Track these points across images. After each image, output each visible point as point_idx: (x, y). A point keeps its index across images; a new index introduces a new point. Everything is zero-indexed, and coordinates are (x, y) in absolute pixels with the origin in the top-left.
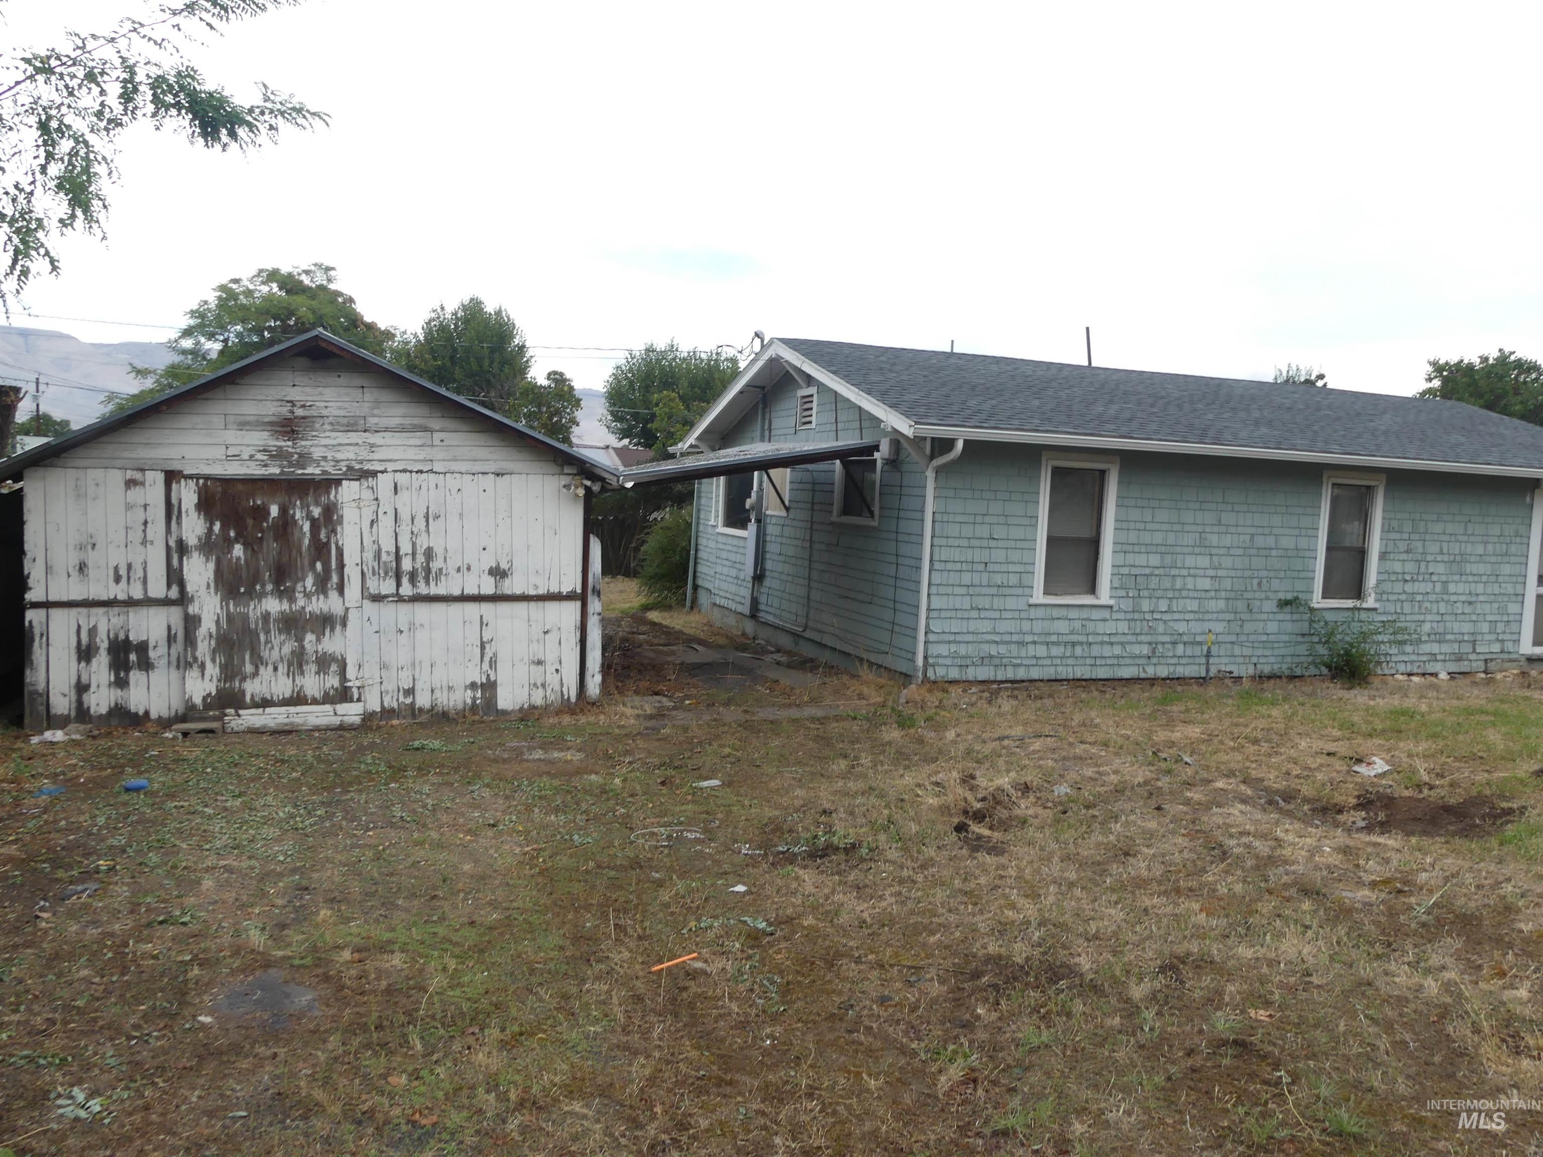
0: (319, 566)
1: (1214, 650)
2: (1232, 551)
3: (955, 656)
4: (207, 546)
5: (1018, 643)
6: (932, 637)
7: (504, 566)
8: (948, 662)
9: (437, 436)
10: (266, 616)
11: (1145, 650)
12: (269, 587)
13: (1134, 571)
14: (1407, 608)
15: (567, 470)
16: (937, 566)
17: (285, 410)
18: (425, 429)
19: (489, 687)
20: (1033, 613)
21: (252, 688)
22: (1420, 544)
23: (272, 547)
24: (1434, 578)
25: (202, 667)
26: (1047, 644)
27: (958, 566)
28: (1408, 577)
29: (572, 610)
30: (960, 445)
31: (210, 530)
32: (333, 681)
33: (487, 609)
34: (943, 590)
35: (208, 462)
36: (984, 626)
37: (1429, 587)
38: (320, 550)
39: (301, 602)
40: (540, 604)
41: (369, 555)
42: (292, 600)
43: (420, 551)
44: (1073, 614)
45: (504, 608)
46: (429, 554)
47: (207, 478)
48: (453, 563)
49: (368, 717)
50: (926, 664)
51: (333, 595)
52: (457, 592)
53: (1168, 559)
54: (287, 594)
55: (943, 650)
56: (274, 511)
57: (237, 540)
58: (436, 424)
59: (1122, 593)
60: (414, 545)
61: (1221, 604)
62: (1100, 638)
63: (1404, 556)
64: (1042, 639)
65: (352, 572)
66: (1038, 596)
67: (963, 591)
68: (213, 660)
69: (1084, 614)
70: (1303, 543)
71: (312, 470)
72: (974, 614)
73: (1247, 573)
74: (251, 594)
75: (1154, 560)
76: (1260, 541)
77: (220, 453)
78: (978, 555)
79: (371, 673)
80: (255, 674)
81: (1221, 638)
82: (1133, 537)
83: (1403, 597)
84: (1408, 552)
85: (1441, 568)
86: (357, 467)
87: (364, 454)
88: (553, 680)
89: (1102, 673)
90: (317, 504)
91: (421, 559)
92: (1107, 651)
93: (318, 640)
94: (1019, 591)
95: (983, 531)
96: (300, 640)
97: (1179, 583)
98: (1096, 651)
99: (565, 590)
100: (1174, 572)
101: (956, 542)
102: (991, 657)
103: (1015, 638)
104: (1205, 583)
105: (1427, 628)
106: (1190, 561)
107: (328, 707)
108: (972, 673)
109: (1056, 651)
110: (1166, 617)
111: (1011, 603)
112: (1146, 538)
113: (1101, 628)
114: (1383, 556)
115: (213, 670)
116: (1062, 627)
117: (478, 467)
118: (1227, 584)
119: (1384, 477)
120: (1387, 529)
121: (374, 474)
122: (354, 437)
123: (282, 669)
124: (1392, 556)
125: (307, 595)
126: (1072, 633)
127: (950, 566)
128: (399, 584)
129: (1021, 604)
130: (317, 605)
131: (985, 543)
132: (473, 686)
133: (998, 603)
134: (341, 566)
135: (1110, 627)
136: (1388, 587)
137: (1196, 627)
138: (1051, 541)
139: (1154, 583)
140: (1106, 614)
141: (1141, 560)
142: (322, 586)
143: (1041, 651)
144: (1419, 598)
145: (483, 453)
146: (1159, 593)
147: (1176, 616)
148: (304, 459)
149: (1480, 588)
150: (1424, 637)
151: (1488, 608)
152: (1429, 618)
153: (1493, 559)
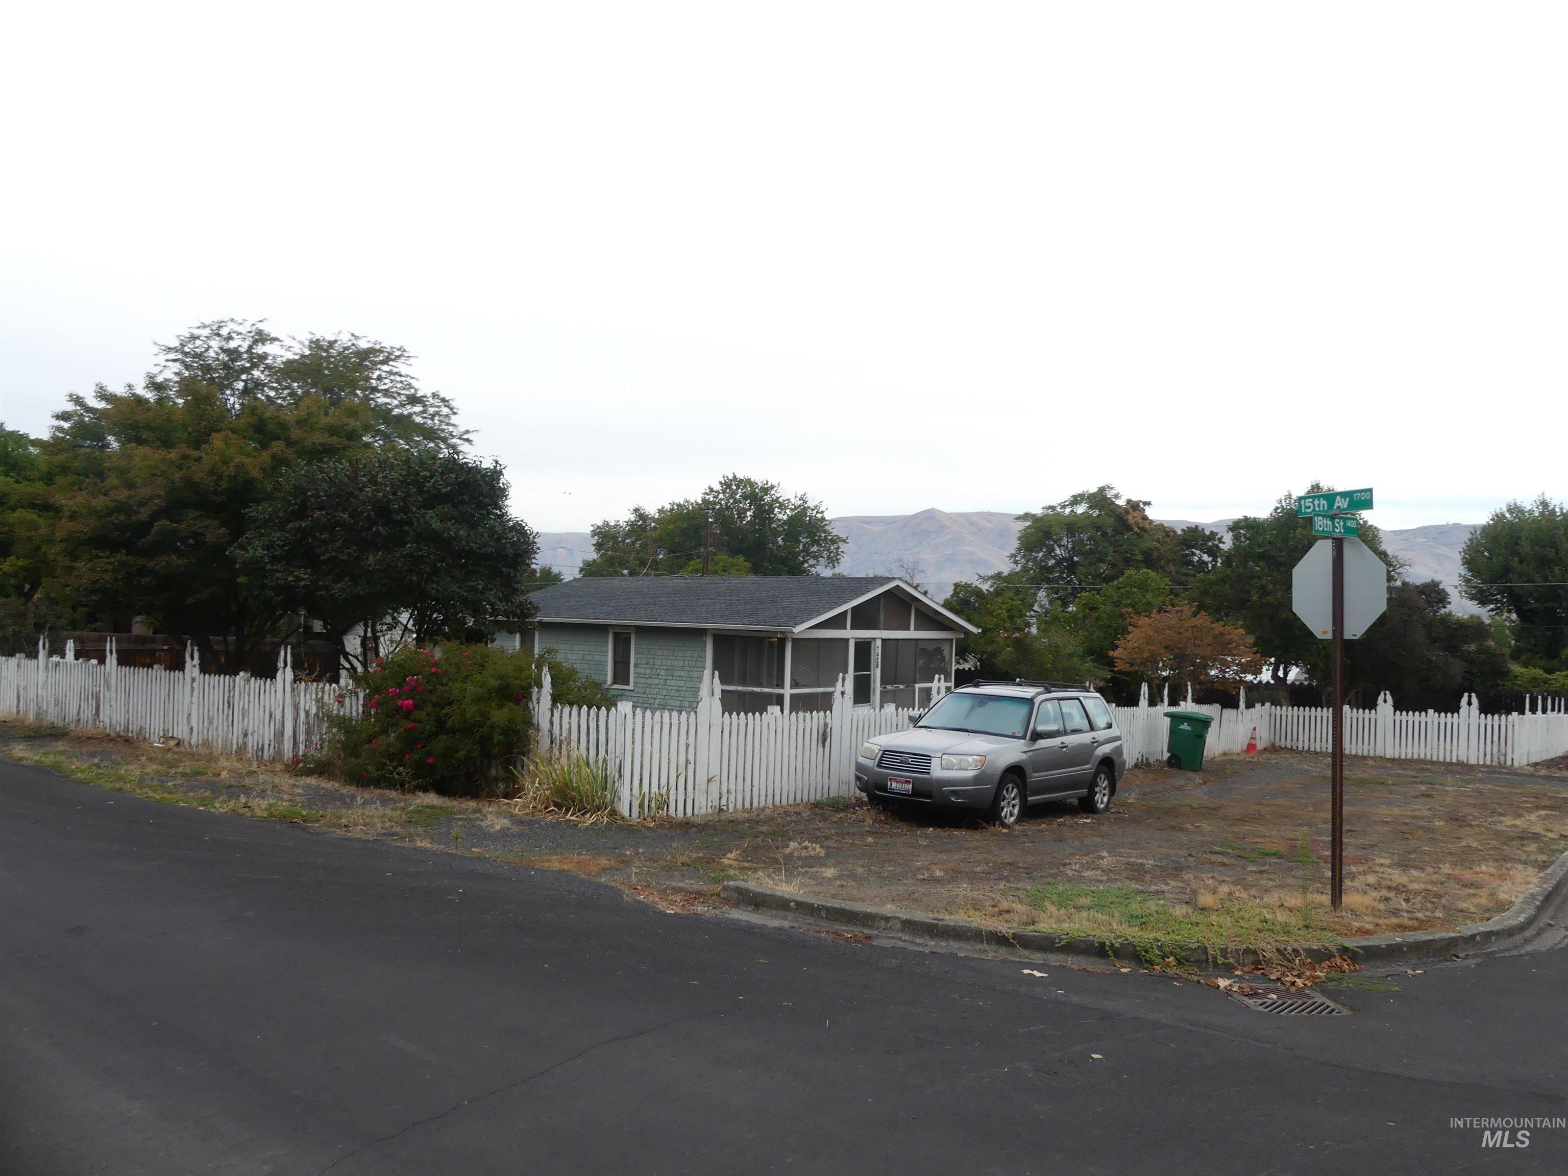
14: (648, 691)
22: (652, 660)
24: (660, 677)
37: (656, 681)
63: (645, 666)
70: (603, 658)
76: (587, 657)
83: (646, 685)
84: (647, 664)
85: (663, 672)
105: (657, 701)
114: (636, 665)
119: (634, 629)
120: (637, 653)
124: (640, 666)
136: (640, 680)
144: (653, 686)
149: (682, 684)
150: (657, 706)
151: (687, 694)
152: (658, 697)
153: (688, 669)
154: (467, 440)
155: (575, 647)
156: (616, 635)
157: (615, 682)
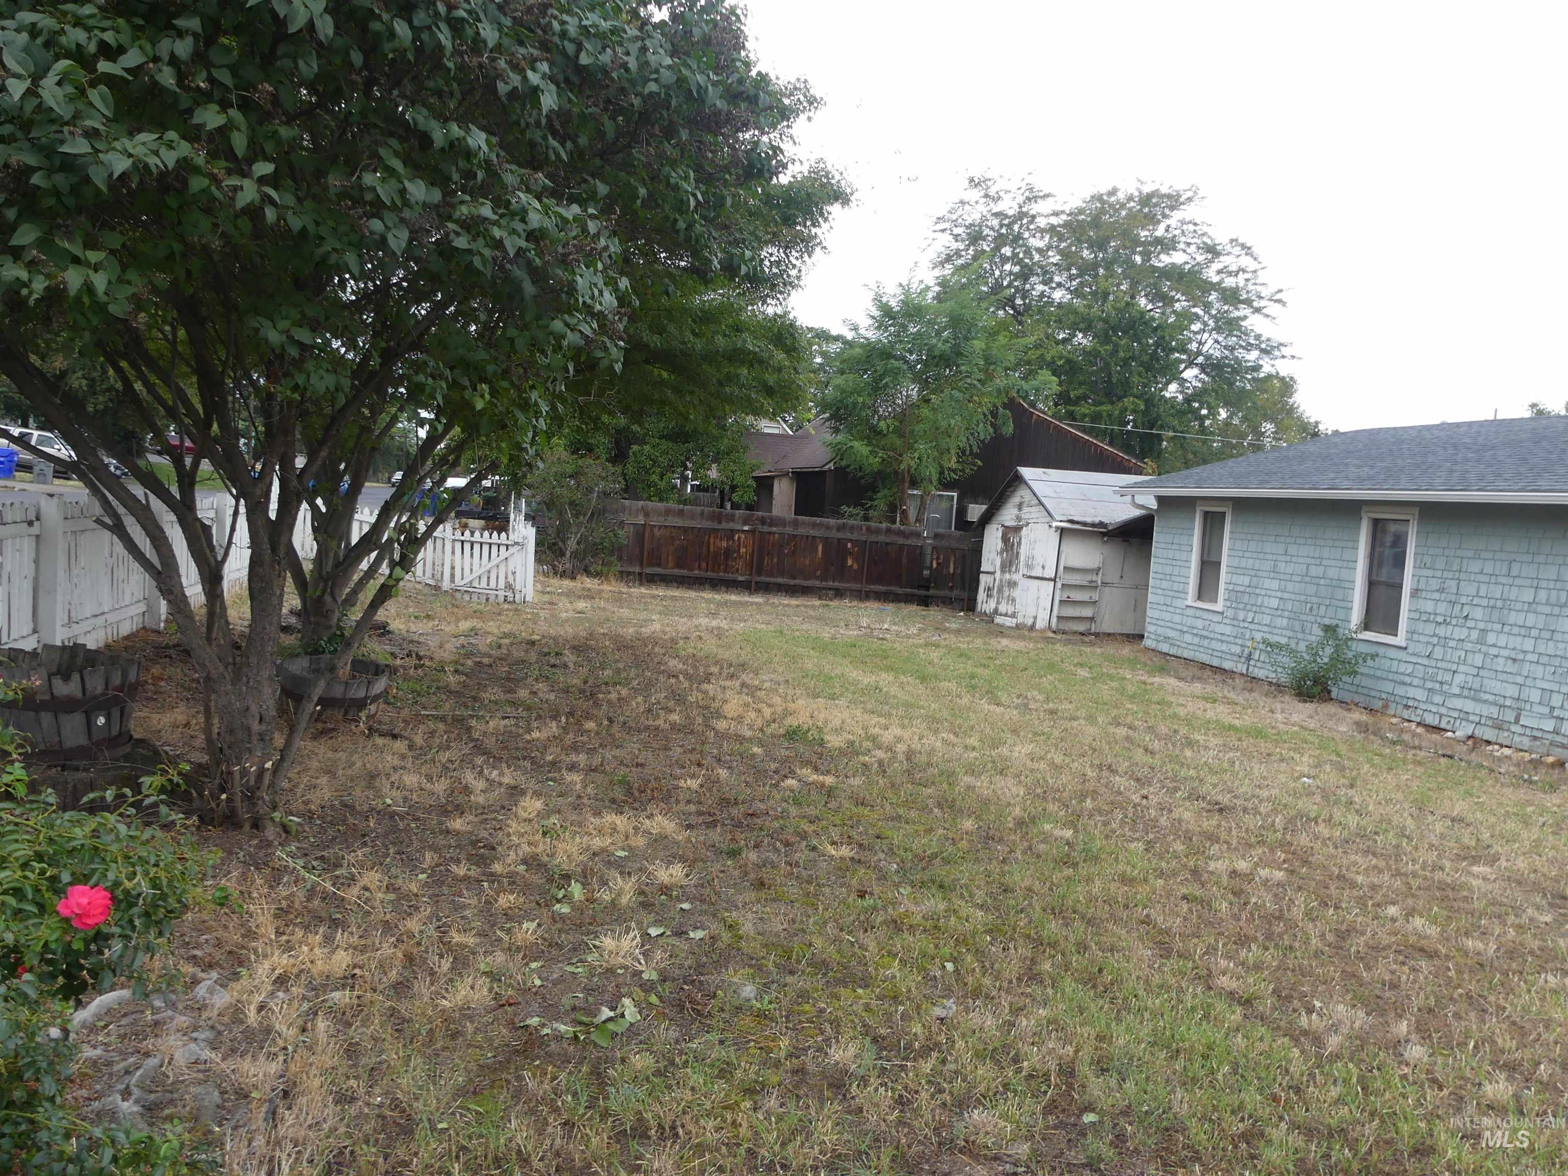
0: (1016, 562)
1: (1253, 654)
2: (1294, 578)
3: (1156, 634)
4: (1001, 552)
5: (1182, 632)
7: (1044, 564)
8: (1154, 637)
10: (1006, 580)
12: (1008, 569)
13: (1235, 588)
14: (1439, 653)
16: (1154, 575)
17: (1020, 500)
19: (1035, 618)
20: (1187, 612)
21: (1000, 608)
22: (1453, 583)
23: (1010, 553)
24: (1470, 624)
26: (1193, 635)
27: (1160, 577)
28: (1440, 619)
29: (1051, 584)
32: (1013, 609)
33: (1040, 583)
34: (1154, 590)
35: (1008, 520)
36: (1169, 617)
37: (1462, 633)
39: (1012, 575)
40: (1048, 582)
41: (1025, 558)
43: (1032, 556)
44: (1205, 615)
47: (1005, 526)
49: (1017, 626)
52: (1036, 574)
53: (1254, 581)
55: (1152, 629)
56: (1012, 539)
57: (1005, 550)
59: (1230, 604)
60: (1031, 554)
61: (1285, 621)
62: (1216, 636)
63: (1436, 596)
64: (1190, 631)
65: (1022, 564)
66: (1190, 600)
67: (1162, 592)
68: (996, 596)
69: (1211, 617)
70: (1345, 574)
71: (1021, 523)
72: (1165, 608)
73: (1303, 598)
75: (1246, 581)
76: (1314, 571)
77: (1010, 517)
78: (1168, 570)
79: (1020, 607)
80: (1001, 603)
82: (1235, 562)
83: (1435, 640)
84: (1441, 590)
85: (1478, 613)
86: (1027, 521)
87: (1029, 516)
88: (1046, 617)
89: (1215, 662)
90: (1019, 536)
91: (1032, 560)
92: (1219, 646)
94: (1184, 596)
95: (1171, 555)
96: (1010, 590)
98: (1214, 645)
99: (1052, 576)
101: (1161, 561)
102: (1169, 638)
103: (1179, 628)
105: (1459, 679)
106: (1267, 583)
107: (1010, 619)
108: (1159, 647)
109: (1194, 640)
110: (1252, 626)
111: (1179, 603)
112: (1244, 563)
113: (1217, 628)
114: (1415, 593)
115: (995, 599)
116: (1199, 623)
117: (1045, 520)
118: (1289, 606)
119: (1416, 511)
120: (1419, 565)
121: (1029, 524)
122: (1029, 509)
123: (1006, 601)
124: (1424, 594)
125: (1013, 573)
126: (1204, 629)
128: (1027, 570)
129: (1184, 605)
130: (1014, 577)
131: (1172, 563)
133: (1174, 602)
134: (1020, 561)
135: (1220, 628)
136: (1420, 627)
139: (1246, 599)
140: (1221, 619)
141: (1240, 580)
142: (1016, 569)
143: (1190, 639)
144: (1452, 644)
146: (1249, 607)
147: (1257, 627)
148: (1021, 519)
150: (1456, 691)
152: (1462, 668)
154: (1279, 301)
155: (1292, 550)
156: (1377, 524)
157: (1367, 625)
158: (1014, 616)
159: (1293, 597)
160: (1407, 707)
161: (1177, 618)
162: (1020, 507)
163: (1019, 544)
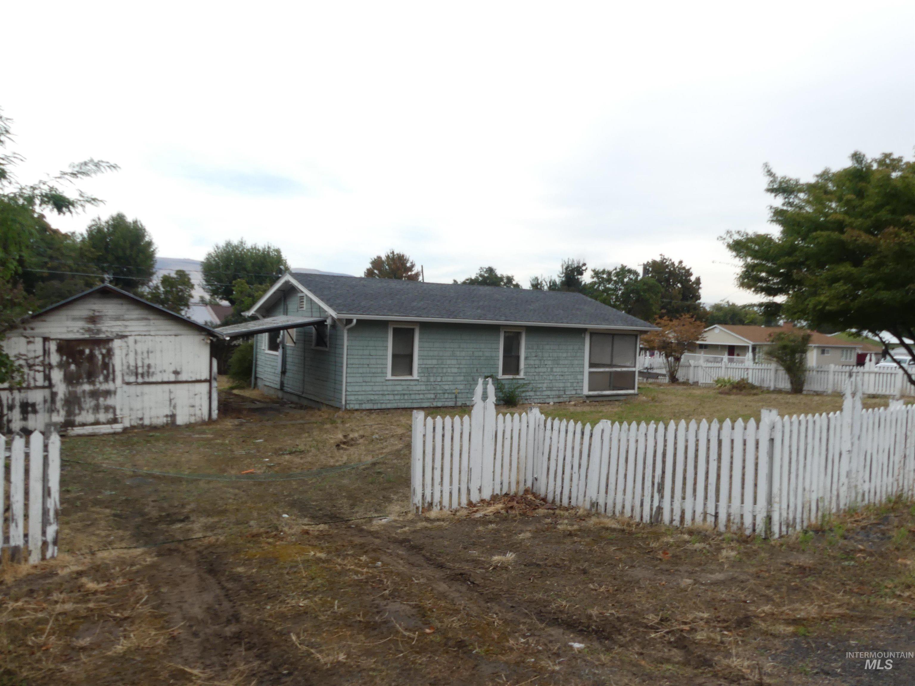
0: (105, 372)
1: (460, 396)
2: (466, 358)
3: (357, 400)
4: (60, 365)
5: (382, 394)
6: (348, 393)
7: (179, 370)
8: (355, 402)
9: (152, 322)
10: (84, 392)
11: (433, 396)
12: (85, 380)
13: (427, 366)
14: (537, 378)
15: (203, 333)
16: (349, 366)
17: (91, 313)
18: (147, 319)
19: (173, 416)
20: (388, 383)
21: (79, 419)
22: (540, 353)
23: (86, 365)
24: (547, 366)
25: (58, 411)
26: (394, 395)
27: (357, 366)
28: (536, 366)
29: (205, 386)
30: (355, 321)
31: (62, 360)
32: (110, 416)
33: (172, 386)
34: (351, 375)
35: (61, 333)
36: (369, 388)
37: (545, 370)
38: (106, 366)
39: (98, 386)
40: (193, 384)
41: (125, 367)
42: (94, 385)
43: (145, 365)
44: (403, 383)
45: (179, 386)
46: (149, 366)
47: (60, 340)
48: (159, 369)
49: (125, 430)
50: (346, 404)
51: (111, 383)
52: (160, 380)
53: (440, 362)
54: (92, 383)
55: (353, 398)
56: (87, 351)
57: (72, 363)
58: (151, 317)
59: (423, 375)
60: (143, 363)
61: (462, 378)
62: (414, 392)
63: (535, 358)
64: (391, 393)
65: (118, 374)
66: (389, 376)
67: (360, 375)
68: (63, 409)
69: (408, 383)
70: (494, 354)
71: (102, 336)
72: (364, 384)
73: (472, 366)
74: (78, 383)
75: (435, 362)
76: (476, 354)
77: (64, 330)
78: (366, 362)
79: (126, 412)
80: (80, 414)
81: (463, 391)
82: (425, 353)
83: (535, 374)
84: (536, 356)
85: (550, 362)
86: (120, 334)
87: (123, 329)
88: (198, 413)
89: (416, 405)
90: (104, 348)
91: (146, 368)
92: (417, 397)
93: (105, 400)
94: (382, 375)
95: (366, 352)
96: (97, 400)
97: (445, 371)
98: (413, 397)
99: (203, 378)
100: (442, 366)
101: (356, 357)
102: (371, 400)
103: (381, 393)
104: (456, 370)
105: (545, 385)
106: (449, 362)
107: (108, 426)
108: (364, 406)
109: (397, 397)
110: (440, 383)
111: (378, 379)
112: (431, 354)
113: (415, 388)
114: (526, 358)
115: (63, 413)
116: (399, 388)
117: (168, 333)
118: (464, 370)
119: (524, 329)
120: (527, 348)
121: (126, 336)
122: (119, 323)
123: (91, 411)
124: (530, 358)
125: (100, 383)
126: (403, 390)
127: (354, 366)
128: (137, 378)
129: (382, 379)
130: (104, 387)
131: (367, 357)
132: (167, 416)
133: (373, 379)
134: (114, 371)
135: (418, 388)
136: (529, 370)
137: (453, 387)
138: (394, 356)
139: (435, 370)
140: (416, 383)
141: (429, 362)
142: (106, 379)
143: (391, 397)
144: (541, 374)
145: (169, 327)
146: (437, 374)
147: (444, 383)
148: (99, 331)
149: (566, 370)
150: (545, 389)
151: (569, 377)
152: (546, 381)
153: (570, 358)
155: (461, 345)
156: (506, 333)
157: (505, 374)
158: (115, 421)
159: (466, 366)
160: (527, 399)
161: (379, 388)
162: (93, 319)
163: (110, 353)
